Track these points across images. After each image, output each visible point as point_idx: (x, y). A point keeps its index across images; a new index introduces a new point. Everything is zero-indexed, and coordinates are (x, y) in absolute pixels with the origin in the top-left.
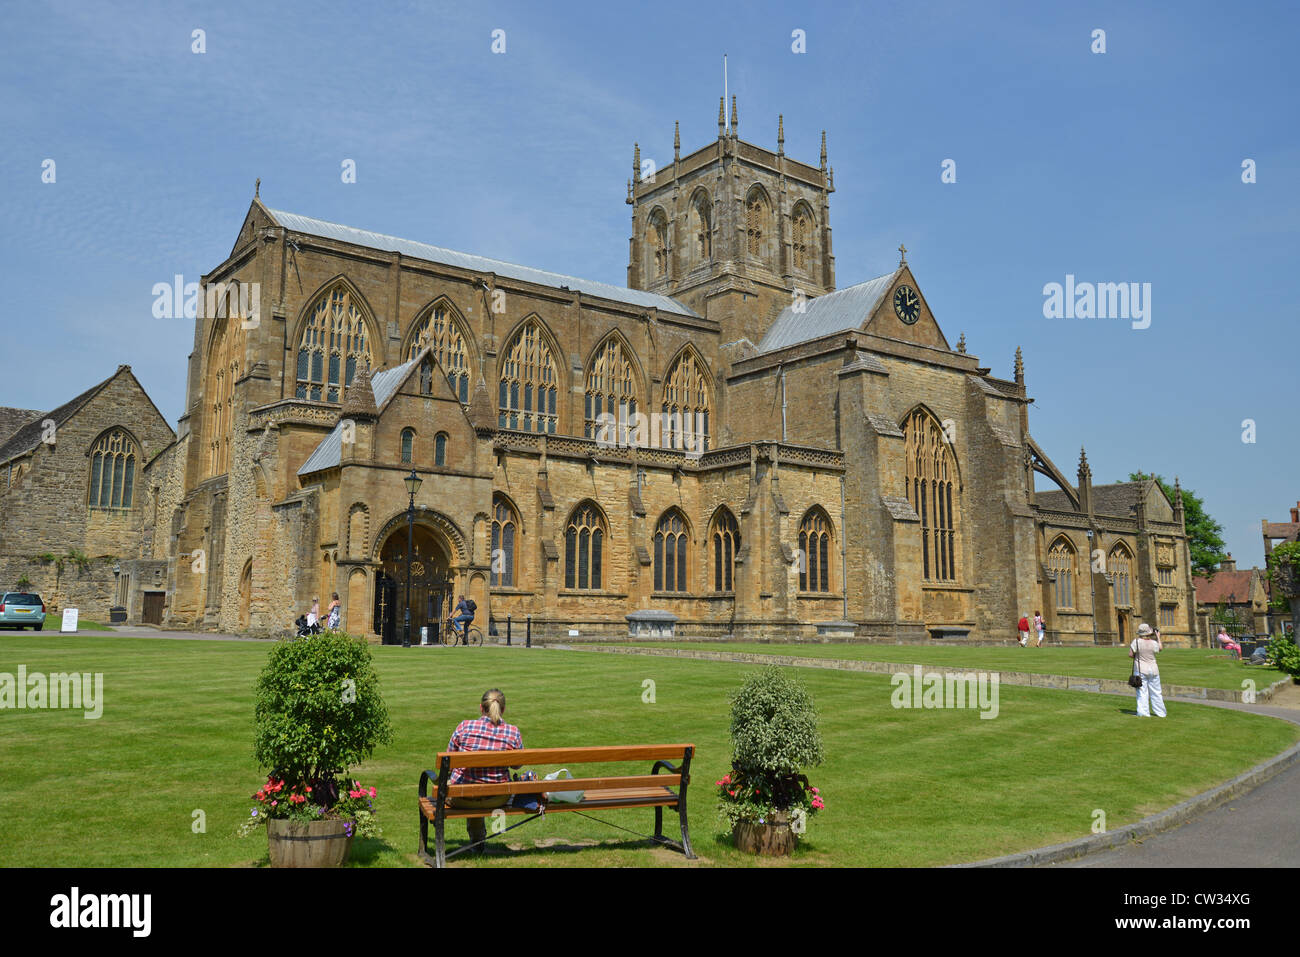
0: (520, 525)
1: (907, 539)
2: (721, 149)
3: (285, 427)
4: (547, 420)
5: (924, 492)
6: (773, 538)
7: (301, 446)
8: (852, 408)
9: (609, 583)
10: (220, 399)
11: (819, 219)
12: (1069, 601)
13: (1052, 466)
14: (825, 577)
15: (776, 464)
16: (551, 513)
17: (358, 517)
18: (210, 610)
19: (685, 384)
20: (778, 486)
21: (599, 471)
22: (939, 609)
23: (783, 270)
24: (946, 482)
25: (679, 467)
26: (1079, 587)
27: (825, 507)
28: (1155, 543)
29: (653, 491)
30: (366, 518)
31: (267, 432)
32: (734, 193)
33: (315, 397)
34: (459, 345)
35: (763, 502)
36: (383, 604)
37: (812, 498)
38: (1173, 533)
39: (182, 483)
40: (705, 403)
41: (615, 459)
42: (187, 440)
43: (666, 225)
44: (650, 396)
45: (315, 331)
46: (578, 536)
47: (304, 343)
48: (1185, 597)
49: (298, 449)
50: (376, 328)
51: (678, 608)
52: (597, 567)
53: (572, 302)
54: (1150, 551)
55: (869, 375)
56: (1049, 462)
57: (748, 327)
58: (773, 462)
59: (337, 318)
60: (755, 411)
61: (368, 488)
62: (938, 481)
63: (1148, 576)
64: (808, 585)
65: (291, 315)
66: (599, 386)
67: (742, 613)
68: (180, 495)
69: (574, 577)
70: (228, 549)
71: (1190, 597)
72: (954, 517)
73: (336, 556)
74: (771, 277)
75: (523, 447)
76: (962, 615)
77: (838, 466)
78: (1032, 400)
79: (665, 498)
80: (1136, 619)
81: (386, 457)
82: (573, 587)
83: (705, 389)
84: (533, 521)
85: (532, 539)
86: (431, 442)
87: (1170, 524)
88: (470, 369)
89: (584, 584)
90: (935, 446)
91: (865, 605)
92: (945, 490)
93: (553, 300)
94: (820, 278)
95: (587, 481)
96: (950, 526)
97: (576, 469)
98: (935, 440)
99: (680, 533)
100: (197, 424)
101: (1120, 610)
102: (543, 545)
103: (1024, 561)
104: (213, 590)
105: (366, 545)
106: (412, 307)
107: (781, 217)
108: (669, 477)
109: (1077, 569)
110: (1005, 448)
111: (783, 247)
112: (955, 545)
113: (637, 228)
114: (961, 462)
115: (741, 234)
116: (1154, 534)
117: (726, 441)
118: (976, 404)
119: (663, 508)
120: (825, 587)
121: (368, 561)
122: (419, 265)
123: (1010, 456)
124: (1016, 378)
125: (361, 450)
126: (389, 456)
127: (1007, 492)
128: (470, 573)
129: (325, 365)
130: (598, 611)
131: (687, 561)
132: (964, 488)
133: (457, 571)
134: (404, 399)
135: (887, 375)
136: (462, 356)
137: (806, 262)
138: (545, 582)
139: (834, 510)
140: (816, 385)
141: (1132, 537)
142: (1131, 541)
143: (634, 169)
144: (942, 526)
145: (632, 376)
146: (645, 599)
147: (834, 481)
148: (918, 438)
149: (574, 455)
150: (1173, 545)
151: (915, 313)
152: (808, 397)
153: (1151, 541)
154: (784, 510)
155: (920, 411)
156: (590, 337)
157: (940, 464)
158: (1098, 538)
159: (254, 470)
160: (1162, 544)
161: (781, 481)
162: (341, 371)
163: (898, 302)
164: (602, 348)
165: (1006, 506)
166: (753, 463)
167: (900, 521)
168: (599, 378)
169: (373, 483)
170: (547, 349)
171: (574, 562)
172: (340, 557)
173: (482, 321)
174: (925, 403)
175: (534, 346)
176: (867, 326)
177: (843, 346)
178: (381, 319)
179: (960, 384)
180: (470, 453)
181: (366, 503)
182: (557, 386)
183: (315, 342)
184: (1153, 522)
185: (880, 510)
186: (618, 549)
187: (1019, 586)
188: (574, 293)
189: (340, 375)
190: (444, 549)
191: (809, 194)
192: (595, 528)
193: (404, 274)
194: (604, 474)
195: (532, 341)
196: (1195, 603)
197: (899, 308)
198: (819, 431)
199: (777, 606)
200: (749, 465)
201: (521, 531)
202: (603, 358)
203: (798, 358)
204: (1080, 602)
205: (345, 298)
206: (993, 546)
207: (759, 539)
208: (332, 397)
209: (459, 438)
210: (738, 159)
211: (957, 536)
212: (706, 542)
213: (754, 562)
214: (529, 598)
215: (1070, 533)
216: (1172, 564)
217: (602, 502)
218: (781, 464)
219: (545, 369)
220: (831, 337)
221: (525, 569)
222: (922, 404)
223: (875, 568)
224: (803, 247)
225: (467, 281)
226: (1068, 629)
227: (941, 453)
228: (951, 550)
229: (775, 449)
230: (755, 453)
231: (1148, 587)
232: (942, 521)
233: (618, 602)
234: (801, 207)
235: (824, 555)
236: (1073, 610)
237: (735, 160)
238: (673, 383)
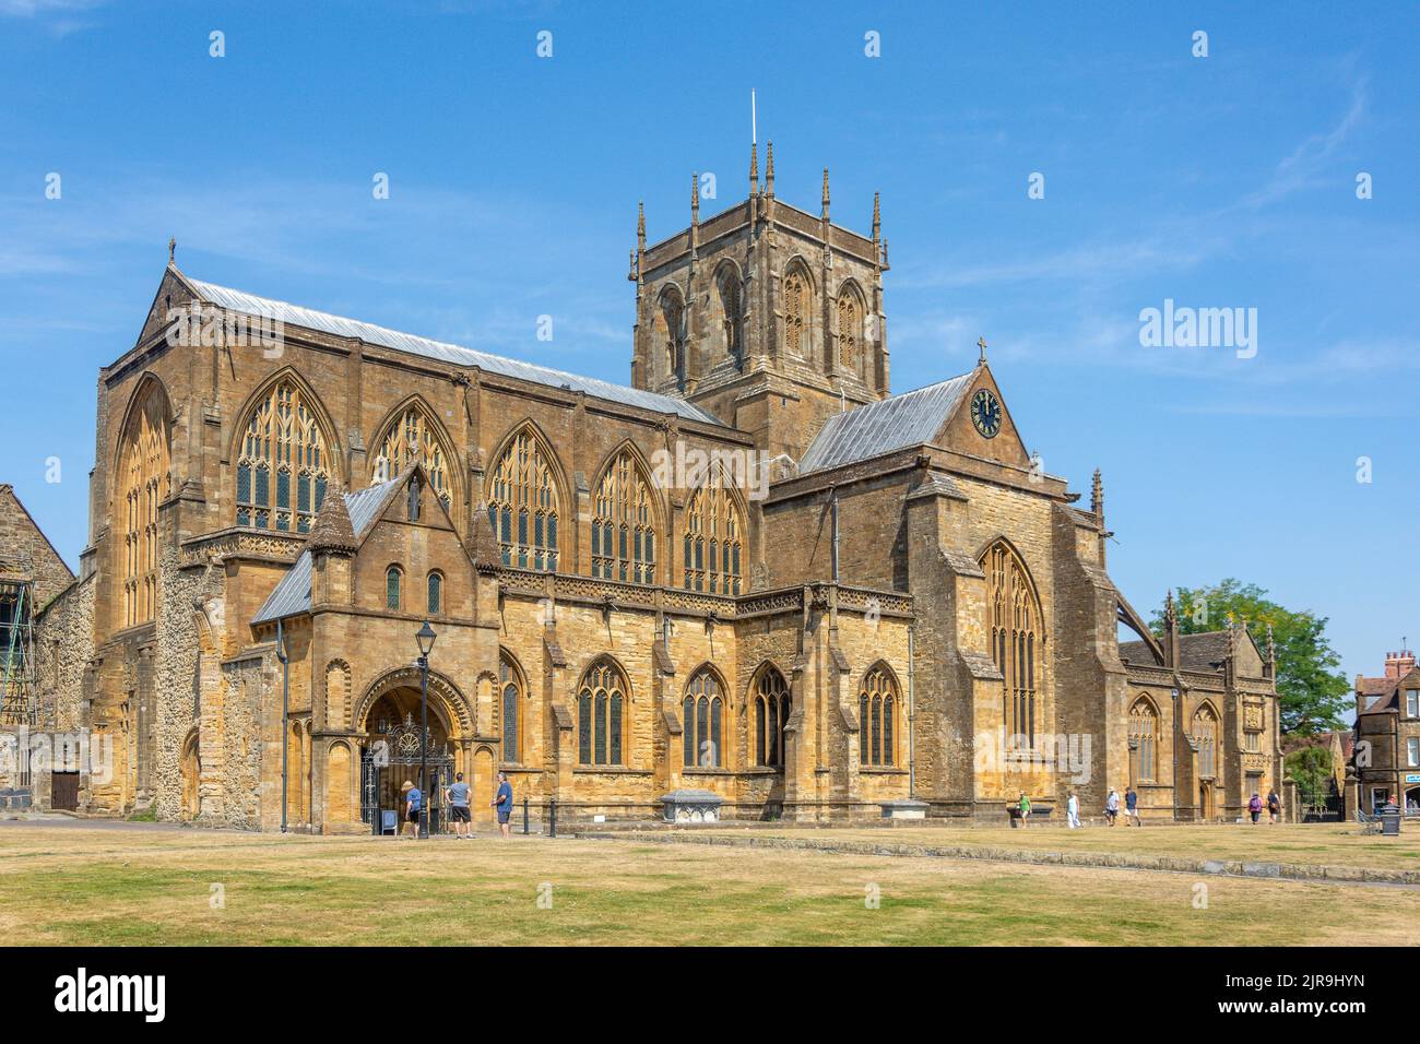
0: (525, 687)
1: (988, 699)
2: (754, 210)
3: (233, 564)
4: (546, 555)
5: (1002, 644)
6: (831, 702)
7: (255, 589)
8: (924, 542)
9: (631, 758)
10: (133, 528)
11: (870, 304)
12: (1148, 771)
13: (1134, 613)
14: (889, 747)
15: (834, 610)
16: (562, 671)
17: (336, 678)
18: (142, 793)
19: (712, 511)
20: (837, 638)
21: (617, 619)
22: (1016, 785)
23: (828, 368)
24: (1027, 632)
25: (713, 615)
26: (1160, 756)
27: (891, 663)
28: (1244, 703)
29: (682, 645)
30: (346, 679)
31: (210, 569)
32: (769, 268)
33: (261, 523)
34: (437, 459)
35: (818, 657)
36: (370, 786)
37: (875, 652)
38: (1261, 691)
39: (90, 634)
40: (736, 534)
41: (638, 605)
42: (94, 581)
43: (680, 308)
44: (671, 526)
45: (258, 439)
46: (593, 701)
47: (244, 455)
48: (1271, 765)
49: (251, 591)
50: (332, 436)
51: (712, 787)
52: (617, 739)
53: (574, 405)
54: (1238, 712)
55: (945, 500)
56: (1130, 608)
57: (788, 440)
58: (830, 608)
59: (285, 423)
60: (799, 546)
61: (349, 641)
62: (1019, 631)
63: (1235, 740)
64: (870, 758)
65: (227, 418)
66: (608, 513)
67: (795, 792)
68: (88, 649)
69: (589, 750)
70: (160, 717)
71: (1277, 765)
72: (1035, 675)
73: (310, 725)
74: (814, 377)
75: (525, 590)
76: (1041, 791)
77: (905, 613)
78: (1112, 534)
79: (697, 653)
80: (1218, 791)
81: (368, 602)
82: (589, 763)
83: (735, 517)
84: (540, 682)
85: (537, 703)
86: (424, 582)
87: (1261, 681)
88: (450, 490)
89: (601, 760)
90: (1016, 590)
91: (937, 780)
92: (1026, 641)
93: (554, 402)
94: (871, 380)
95: (603, 633)
96: (1031, 686)
97: (589, 617)
98: (1016, 582)
99: (714, 696)
100: (106, 562)
101: (1202, 781)
102: (553, 711)
103: (1115, 725)
104: (145, 770)
105: (348, 713)
106: (376, 409)
107: (826, 300)
108: (700, 626)
109: (1159, 735)
110: (1098, 593)
111: (828, 338)
112: (1036, 708)
113: (644, 311)
114: (1045, 608)
115: (779, 320)
116: (1242, 693)
117: (761, 582)
118: (1064, 537)
119: (693, 665)
120: (889, 759)
121: (351, 732)
122: (386, 355)
123: (1103, 600)
124: (1094, 507)
125: (338, 592)
126: (372, 600)
127: (1099, 644)
128: (475, 746)
129: (273, 486)
130: (619, 792)
131: (723, 730)
132: (1048, 639)
133: (458, 744)
134: (387, 527)
135: (966, 501)
136: (440, 473)
137: (855, 358)
138: (556, 757)
139: (901, 666)
140: (877, 513)
141: (1218, 696)
142: (1218, 702)
143: (639, 235)
144: (1022, 685)
145: (648, 501)
146: (675, 776)
147: (902, 631)
148: (997, 579)
149: (588, 600)
150: (1261, 705)
151: (996, 424)
152: (867, 527)
153: (1239, 699)
154: (843, 667)
155: (1000, 545)
156: (597, 450)
157: (1021, 610)
158: (1184, 697)
159: (195, 617)
160: (1251, 704)
161: (841, 632)
162: (291, 491)
163: (976, 410)
164: (612, 463)
165: (1097, 661)
166: (806, 609)
167: (980, 679)
168: (608, 503)
169: (354, 635)
170: (545, 465)
171: (589, 732)
172: (316, 728)
173: (465, 428)
174: (1007, 535)
175: (528, 462)
176: (938, 439)
177: (913, 464)
178: (340, 425)
179: (1046, 512)
180: (471, 596)
181: (346, 659)
182: (558, 512)
183: (258, 454)
184: (1241, 678)
185: (957, 666)
186: (643, 715)
187: (1108, 756)
188: (576, 393)
189: (291, 498)
190: (441, 717)
191: (859, 272)
192: (613, 690)
193: (367, 366)
194: (623, 623)
195: (526, 455)
196: (1282, 772)
197: (977, 418)
198: (880, 570)
199: (836, 783)
200: (801, 611)
201: (525, 695)
202: (613, 477)
203: (856, 479)
204: (1161, 772)
205: (293, 396)
206: (1079, 708)
207: (814, 702)
208: (282, 526)
209: (457, 577)
210: (775, 224)
211: (1039, 697)
212: (745, 706)
213: (807, 730)
214: (537, 776)
215: (1153, 692)
216: (1260, 726)
217: (621, 659)
218: (841, 611)
219: (542, 491)
220: (898, 454)
221: (531, 741)
222: (1003, 538)
223: (947, 736)
224: (851, 339)
225: (445, 376)
226: (1146, 804)
227: (1022, 597)
228: (1031, 713)
229: (834, 591)
230: (809, 598)
231: (1233, 754)
232: (1022, 679)
233: (641, 780)
234: (850, 286)
235: (888, 722)
236: (1152, 781)
237: (771, 225)
238: (697, 510)
